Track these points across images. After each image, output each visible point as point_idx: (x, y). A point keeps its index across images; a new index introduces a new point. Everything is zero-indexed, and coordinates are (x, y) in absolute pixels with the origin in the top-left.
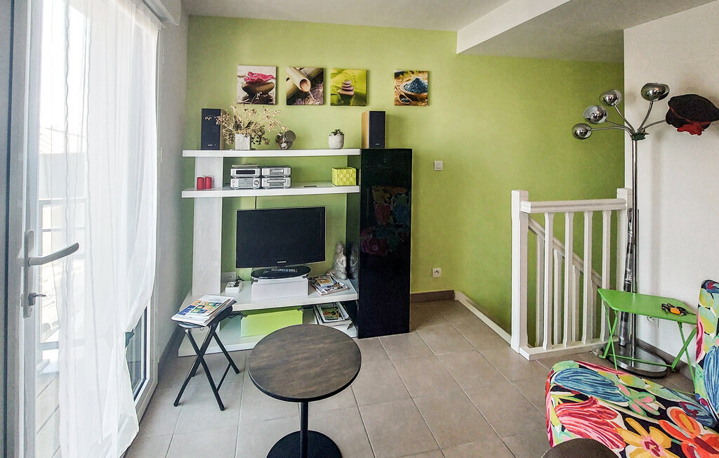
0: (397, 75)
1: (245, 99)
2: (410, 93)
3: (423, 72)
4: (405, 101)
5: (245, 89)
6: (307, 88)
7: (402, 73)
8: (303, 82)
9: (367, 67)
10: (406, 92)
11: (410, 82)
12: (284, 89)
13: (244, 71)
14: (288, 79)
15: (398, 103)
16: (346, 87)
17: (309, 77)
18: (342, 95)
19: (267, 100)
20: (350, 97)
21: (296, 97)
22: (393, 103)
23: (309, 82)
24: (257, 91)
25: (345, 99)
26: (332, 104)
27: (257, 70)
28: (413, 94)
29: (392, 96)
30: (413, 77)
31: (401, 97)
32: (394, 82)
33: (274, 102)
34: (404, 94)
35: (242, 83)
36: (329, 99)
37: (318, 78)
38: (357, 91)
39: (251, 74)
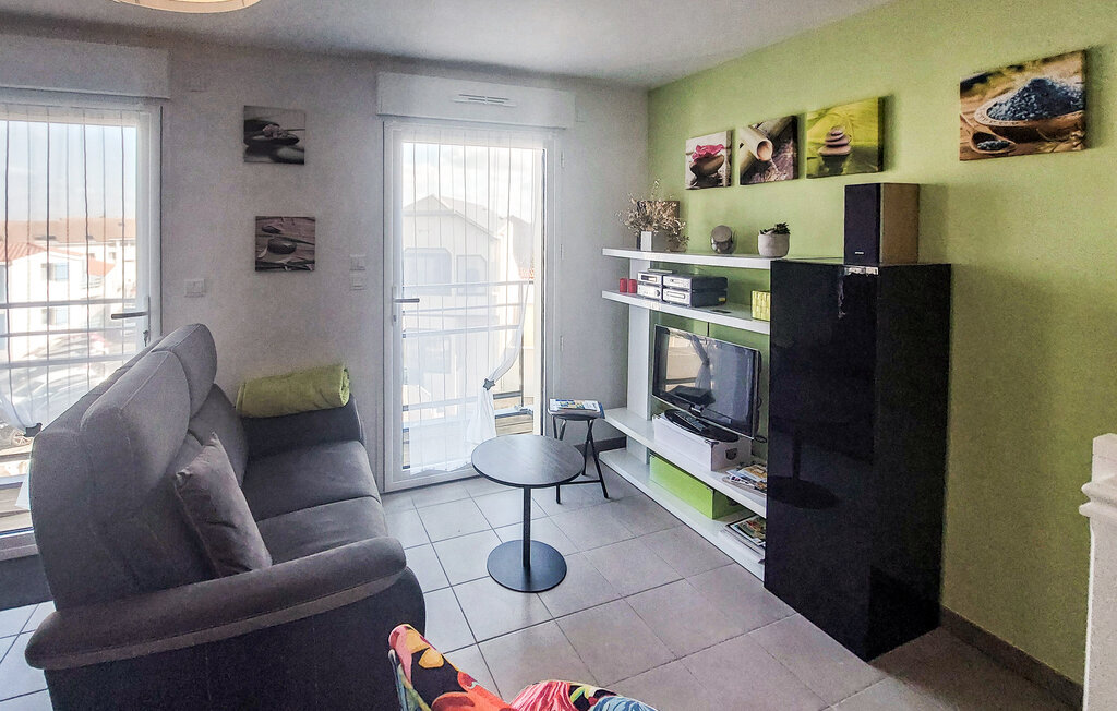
0: (967, 88)
1: (693, 182)
2: (1009, 123)
3: (1060, 57)
4: (992, 147)
5: (693, 169)
6: (767, 155)
7: (982, 79)
8: (762, 145)
9: (883, 93)
10: (997, 123)
11: (1010, 95)
12: (740, 158)
13: (691, 146)
14: (741, 145)
15: (967, 155)
16: (834, 141)
17: (770, 136)
18: (826, 157)
19: (717, 183)
20: (843, 157)
21: (755, 171)
22: (957, 154)
23: (770, 144)
24: (706, 174)
25: (832, 164)
26: (809, 176)
27: (705, 141)
28: (1021, 124)
29: (954, 138)
30: (1021, 81)
31: (978, 137)
32: (957, 105)
33: (724, 182)
34: (988, 131)
35: (690, 162)
36: (808, 166)
37: (790, 131)
38: (859, 143)
39: (699, 147)
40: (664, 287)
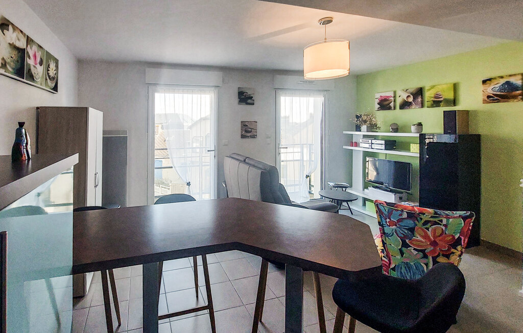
0: (484, 82)
1: (379, 108)
2: (499, 93)
3: (515, 75)
4: (493, 100)
5: (378, 104)
6: (411, 100)
7: (490, 80)
8: (408, 96)
9: (455, 81)
10: (495, 93)
11: (500, 85)
12: (399, 101)
13: (378, 96)
14: (400, 96)
15: (485, 102)
16: (437, 96)
17: (412, 94)
18: (434, 101)
19: (390, 108)
20: (441, 101)
21: (405, 105)
22: (481, 101)
23: (412, 96)
24: (384, 105)
25: (436, 103)
26: (428, 107)
27: (384, 94)
28: (502, 93)
29: (481, 97)
30: (503, 81)
31: (489, 97)
32: (481, 87)
33: (393, 108)
34: (492, 95)
35: (377, 101)
36: (426, 104)
37: (419, 92)
38: (446, 97)
39: (381, 96)
40: (372, 144)
